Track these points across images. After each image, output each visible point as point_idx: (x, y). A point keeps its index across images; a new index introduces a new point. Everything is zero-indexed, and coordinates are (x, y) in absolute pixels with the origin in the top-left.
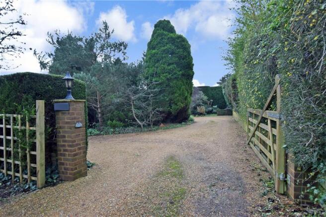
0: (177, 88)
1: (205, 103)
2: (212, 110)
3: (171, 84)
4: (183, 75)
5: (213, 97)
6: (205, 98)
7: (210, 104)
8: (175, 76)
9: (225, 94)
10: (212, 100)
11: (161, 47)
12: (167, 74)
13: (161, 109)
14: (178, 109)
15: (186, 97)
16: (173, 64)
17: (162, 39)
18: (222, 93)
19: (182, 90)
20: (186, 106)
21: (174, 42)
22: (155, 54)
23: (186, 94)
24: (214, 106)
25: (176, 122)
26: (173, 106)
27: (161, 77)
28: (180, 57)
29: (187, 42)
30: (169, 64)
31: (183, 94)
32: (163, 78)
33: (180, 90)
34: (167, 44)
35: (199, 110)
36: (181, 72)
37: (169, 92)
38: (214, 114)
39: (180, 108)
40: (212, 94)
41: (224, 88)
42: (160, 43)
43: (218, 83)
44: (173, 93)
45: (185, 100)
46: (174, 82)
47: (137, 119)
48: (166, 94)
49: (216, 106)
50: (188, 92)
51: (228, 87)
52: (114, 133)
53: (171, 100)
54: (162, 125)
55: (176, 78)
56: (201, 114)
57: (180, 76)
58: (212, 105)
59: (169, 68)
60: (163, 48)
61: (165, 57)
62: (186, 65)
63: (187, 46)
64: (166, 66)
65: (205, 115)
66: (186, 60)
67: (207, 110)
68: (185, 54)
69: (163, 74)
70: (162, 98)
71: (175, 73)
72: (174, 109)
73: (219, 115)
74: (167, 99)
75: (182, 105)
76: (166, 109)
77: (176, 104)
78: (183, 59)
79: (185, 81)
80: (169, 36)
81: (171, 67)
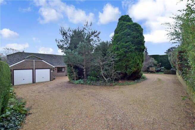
0: (131, 57)
1: (155, 65)
2: (160, 70)
3: (127, 55)
4: (136, 49)
5: (161, 62)
6: (156, 62)
7: (159, 66)
8: (130, 50)
9: (170, 60)
10: (160, 64)
11: (121, 32)
12: (124, 49)
13: (119, 72)
14: (132, 72)
15: (138, 64)
16: (129, 42)
17: (122, 26)
18: (168, 60)
19: (135, 58)
20: (138, 69)
21: (130, 28)
22: (117, 37)
23: (138, 62)
24: (162, 67)
25: (131, 80)
26: (128, 70)
27: (121, 50)
28: (134, 37)
29: (140, 27)
30: (127, 42)
31: (136, 62)
32: (121, 51)
33: (133, 59)
34: (125, 29)
35: (151, 69)
36: (134, 47)
37: (126, 61)
38: (161, 73)
39: (133, 71)
40: (161, 60)
41: (170, 56)
42: (121, 29)
43: (165, 53)
44: (128, 61)
45: (138, 66)
46: (130, 54)
47: (104, 77)
48: (123, 62)
49: (163, 68)
50: (140, 61)
51: (174, 56)
52: (89, 84)
53: (127, 65)
54: (120, 81)
55: (130, 51)
56: (152, 72)
57: (133, 50)
58: (161, 66)
59: (126, 44)
60: (122, 32)
61: (124, 38)
62: (139, 42)
63: (140, 29)
64: (124, 44)
65: (155, 73)
66: (139, 39)
67: (157, 70)
68: (138, 34)
69: (122, 48)
70: (121, 64)
71: (130, 48)
72: (128, 71)
73: (165, 73)
74: (124, 65)
75: (135, 69)
76: (123, 71)
77: (131, 68)
78: (137, 38)
79: (137, 53)
80: (127, 24)
81: (128, 44)
